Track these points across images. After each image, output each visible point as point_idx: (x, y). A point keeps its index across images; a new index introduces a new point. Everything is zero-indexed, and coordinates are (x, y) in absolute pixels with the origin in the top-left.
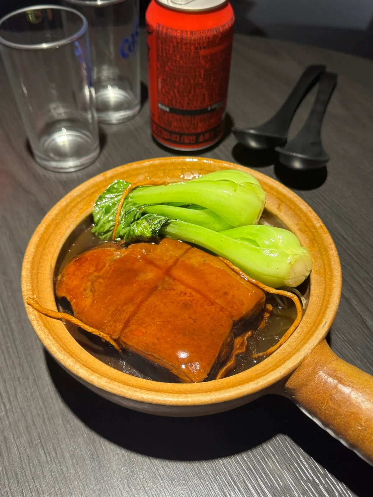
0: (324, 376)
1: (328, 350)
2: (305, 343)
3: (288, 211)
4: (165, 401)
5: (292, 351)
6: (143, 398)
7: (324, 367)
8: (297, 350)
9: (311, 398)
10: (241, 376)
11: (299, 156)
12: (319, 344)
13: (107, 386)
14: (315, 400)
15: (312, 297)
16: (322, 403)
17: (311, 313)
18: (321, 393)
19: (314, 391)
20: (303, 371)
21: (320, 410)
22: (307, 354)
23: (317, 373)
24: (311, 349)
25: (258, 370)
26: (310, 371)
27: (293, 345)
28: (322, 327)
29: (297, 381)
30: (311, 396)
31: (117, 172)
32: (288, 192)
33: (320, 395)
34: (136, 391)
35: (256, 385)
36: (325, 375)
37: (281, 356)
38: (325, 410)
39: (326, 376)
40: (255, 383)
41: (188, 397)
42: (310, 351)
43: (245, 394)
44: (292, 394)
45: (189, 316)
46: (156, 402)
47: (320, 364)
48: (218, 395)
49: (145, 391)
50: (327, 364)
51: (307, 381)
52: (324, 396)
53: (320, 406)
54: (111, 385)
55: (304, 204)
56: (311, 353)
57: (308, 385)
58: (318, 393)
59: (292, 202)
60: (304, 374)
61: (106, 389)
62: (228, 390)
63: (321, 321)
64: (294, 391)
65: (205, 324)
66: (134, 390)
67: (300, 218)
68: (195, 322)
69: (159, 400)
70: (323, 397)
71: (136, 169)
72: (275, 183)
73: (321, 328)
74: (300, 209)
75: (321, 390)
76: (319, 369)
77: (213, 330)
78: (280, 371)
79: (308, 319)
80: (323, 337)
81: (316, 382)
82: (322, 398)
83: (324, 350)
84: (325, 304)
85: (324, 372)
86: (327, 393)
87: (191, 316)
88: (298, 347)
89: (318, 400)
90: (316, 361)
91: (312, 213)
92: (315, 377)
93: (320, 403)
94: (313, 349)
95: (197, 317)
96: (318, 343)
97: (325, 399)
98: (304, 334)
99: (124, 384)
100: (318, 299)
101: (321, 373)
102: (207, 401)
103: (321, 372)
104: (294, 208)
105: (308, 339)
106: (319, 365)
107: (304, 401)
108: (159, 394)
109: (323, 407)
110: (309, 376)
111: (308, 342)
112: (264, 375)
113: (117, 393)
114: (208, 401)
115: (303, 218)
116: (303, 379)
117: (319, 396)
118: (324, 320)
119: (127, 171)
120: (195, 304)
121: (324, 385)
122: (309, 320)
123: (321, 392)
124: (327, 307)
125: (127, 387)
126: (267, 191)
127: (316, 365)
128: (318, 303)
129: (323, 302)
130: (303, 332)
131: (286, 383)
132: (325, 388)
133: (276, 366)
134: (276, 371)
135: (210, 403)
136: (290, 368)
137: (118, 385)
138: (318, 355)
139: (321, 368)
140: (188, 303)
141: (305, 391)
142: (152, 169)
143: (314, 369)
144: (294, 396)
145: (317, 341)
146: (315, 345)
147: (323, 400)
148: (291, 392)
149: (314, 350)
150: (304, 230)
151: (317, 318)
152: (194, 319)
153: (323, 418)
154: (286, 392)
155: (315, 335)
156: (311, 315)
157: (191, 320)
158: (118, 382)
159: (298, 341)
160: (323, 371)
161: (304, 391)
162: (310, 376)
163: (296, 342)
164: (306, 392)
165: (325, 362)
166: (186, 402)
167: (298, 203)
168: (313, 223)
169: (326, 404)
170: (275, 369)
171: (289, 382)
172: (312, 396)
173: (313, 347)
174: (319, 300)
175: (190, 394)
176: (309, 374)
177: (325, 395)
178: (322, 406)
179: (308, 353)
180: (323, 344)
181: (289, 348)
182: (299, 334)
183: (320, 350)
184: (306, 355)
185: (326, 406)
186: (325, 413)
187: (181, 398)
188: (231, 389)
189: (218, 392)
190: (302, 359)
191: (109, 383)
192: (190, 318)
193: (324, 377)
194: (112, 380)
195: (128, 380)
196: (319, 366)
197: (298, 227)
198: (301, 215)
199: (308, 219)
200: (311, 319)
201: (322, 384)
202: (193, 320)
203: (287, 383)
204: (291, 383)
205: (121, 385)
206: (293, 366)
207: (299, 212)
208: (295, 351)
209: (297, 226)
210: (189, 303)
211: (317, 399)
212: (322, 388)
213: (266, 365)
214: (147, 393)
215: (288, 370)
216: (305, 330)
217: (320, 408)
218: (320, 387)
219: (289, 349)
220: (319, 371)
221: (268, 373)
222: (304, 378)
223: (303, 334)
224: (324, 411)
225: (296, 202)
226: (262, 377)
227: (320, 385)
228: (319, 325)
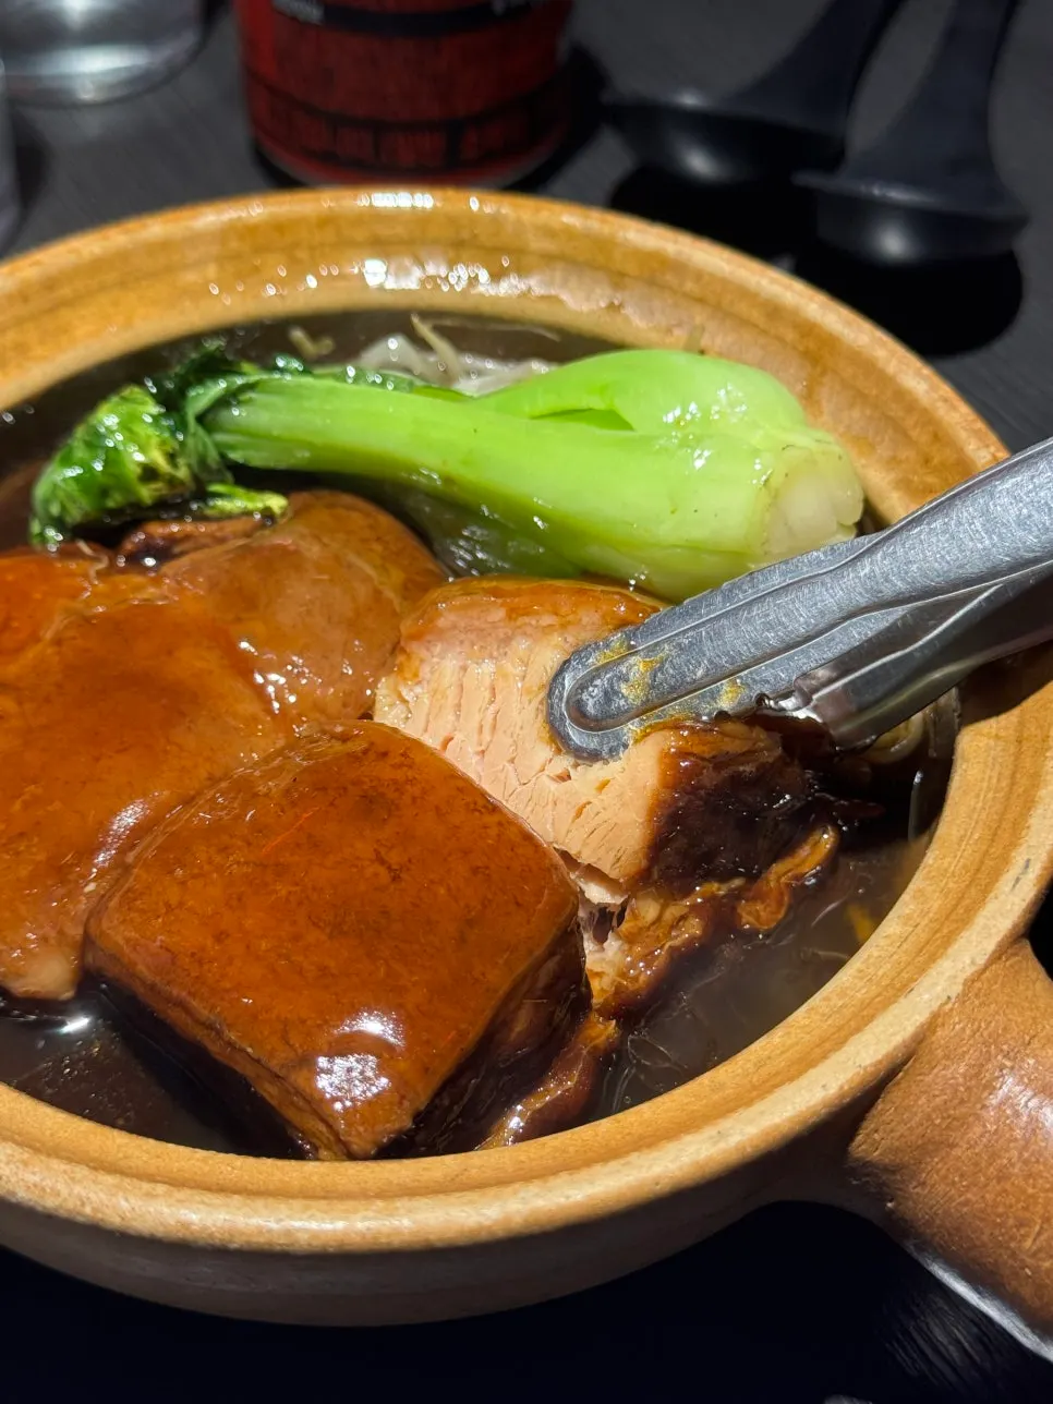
0: (1025, 1099)
1: (1039, 985)
2: (933, 958)
3: (852, 406)
4: (288, 1233)
5: (879, 995)
6: (186, 1225)
7: (1023, 1060)
8: (898, 988)
9: (967, 1203)
10: (646, 1116)
11: (897, 195)
12: (1000, 958)
13: (13, 1180)
14: (989, 1210)
15: (964, 767)
16: (1021, 1224)
17: (962, 832)
18: (1017, 1176)
19: (980, 1171)
20: (928, 1079)
21: (1013, 1255)
22: (946, 1003)
23: (995, 1088)
24: (961, 980)
25: (722, 1086)
26: (961, 1080)
27: (880, 973)
28: (1011, 884)
29: (902, 1129)
30: (969, 1196)
31: (72, 258)
32: (848, 324)
33: (1008, 1186)
34: (150, 1195)
35: (715, 1143)
36: (1029, 1093)
37: (829, 1022)
38: (1034, 1255)
39: (1033, 1097)
40: (711, 1138)
41: (397, 1208)
42: (958, 989)
43: (664, 1186)
44: (882, 1194)
45: (377, 852)
46: (244, 1238)
47: (1005, 1047)
48: (537, 1195)
49: (195, 1192)
50: (1036, 1044)
51: (947, 1127)
52: (1030, 1191)
53: (1012, 1238)
54: (34, 1173)
55: (918, 373)
56: (963, 998)
57: (952, 1146)
58: (1002, 1177)
59: (868, 367)
60: (935, 1096)
61: (8, 1191)
62: (584, 1174)
63: (1005, 860)
64: (893, 1178)
65: (442, 891)
66: (140, 1189)
67: (905, 434)
68: (396, 879)
69: (260, 1231)
70: (1024, 1191)
71: (165, 245)
72: (788, 288)
73: (1007, 889)
74: (901, 395)
75: (1013, 1165)
76: (1001, 1070)
77: (470, 923)
78: (824, 1083)
79: (948, 860)
80: (1015, 926)
81: (991, 1128)
82: (1018, 1201)
83: (1022, 987)
84: (1021, 790)
85: (1026, 1080)
86: (1042, 1177)
87: (383, 852)
88: (905, 975)
89: (1001, 1210)
90: (985, 1034)
91: (954, 408)
92: (984, 1107)
93: (1011, 1222)
94: (973, 981)
95: (410, 861)
96: (994, 952)
97: (1036, 1203)
98: (931, 921)
99: (95, 1169)
100: (988, 772)
101: (1009, 1086)
102: (487, 1223)
103: (1010, 1080)
104: (874, 392)
105: (948, 941)
106: (1002, 1050)
107: (938, 1222)
108: (259, 1203)
109: (1028, 1243)
110: (956, 1101)
111: (950, 951)
112: (749, 1103)
113: (61, 1206)
114: (490, 1227)
115: (914, 434)
116: (929, 1118)
117: (1005, 1191)
118: (1019, 858)
119: (123, 256)
120: (414, 799)
121: (1027, 1142)
122: (950, 863)
123: (1016, 1170)
124: (1033, 801)
125: (110, 1179)
126: (755, 326)
127: (988, 1052)
128: (989, 789)
129: (1013, 784)
130: (923, 914)
131: (852, 1138)
132: (1032, 1154)
133: (804, 1063)
134: (804, 1081)
135: (500, 1233)
136: (865, 1068)
137: (65, 1172)
138: (993, 1006)
139: (1008, 1063)
140: (383, 795)
141: (943, 1172)
142: (234, 244)
143: (977, 1071)
144: (891, 1201)
145: (990, 946)
146: (981, 961)
147: (1026, 1209)
148: (880, 1181)
149: (978, 985)
150: (921, 487)
151: (986, 853)
152: (394, 867)
153: (1027, 1292)
154: (855, 1182)
155: (980, 920)
156: (961, 839)
157: (382, 871)
158: (70, 1160)
159: (905, 952)
160: (1022, 1077)
161: (938, 1172)
162: (962, 1102)
163: (895, 957)
164: (945, 1177)
165: (1027, 1038)
166: (389, 1235)
167: (891, 368)
168: (960, 451)
169: (1041, 1228)
170: (800, 1073)
171: (868, 1135)
172: (975, 1195)
173: (970, 971)
174: (995, 774)
175: (406, 1199)
176: (956, 1091)
177: (1034, 1187)
178: (1024, 1237)
179: (949, 998)
180: (1017, 958)
181: (863, 987)
182: (905, 924)
183: (1003, 985)
184: (942, 1005)
185: (1039, 1234)
186: (1036, 1270)
187: (365, 1218)
188: (598, 1168)
189: (537, 1182)
190: (922, 1025)
191: (25, 1164)
192: (382, 862)
193: (1026, 1102)
194: (37, 1151)
195: (121, 1155)
196: (1000, 1057)
197: (892, 476)
198: (910, 422)
199: (939, 436)
200: (961, 857)
201: (1018, 1133)
202: (389, 868)
203: (859, 1138)
204: (876, 1136)
205: (81, 1172)
206: (880, 1057)
207: (896, 411)
208: (891, 992)
209: (893, 469)
210: (391, 795)
211: (995, 1206)
212: (1021, 1154)
213: (759, 1065)
214: (203, 1203)
215: (858, 1073)
216: (936, 905)
217: (1013, 1245)
218: (1007, 1151)
219: (864, 991)
220: (1003, 1076)
221: (771, 1090)
222: (934, 1110)
223: (926, 921)
224: (1029, 1261)
225: (881, 364)
226: (741, 1110)
227: (1010, 1141)
228: (996, 875)
